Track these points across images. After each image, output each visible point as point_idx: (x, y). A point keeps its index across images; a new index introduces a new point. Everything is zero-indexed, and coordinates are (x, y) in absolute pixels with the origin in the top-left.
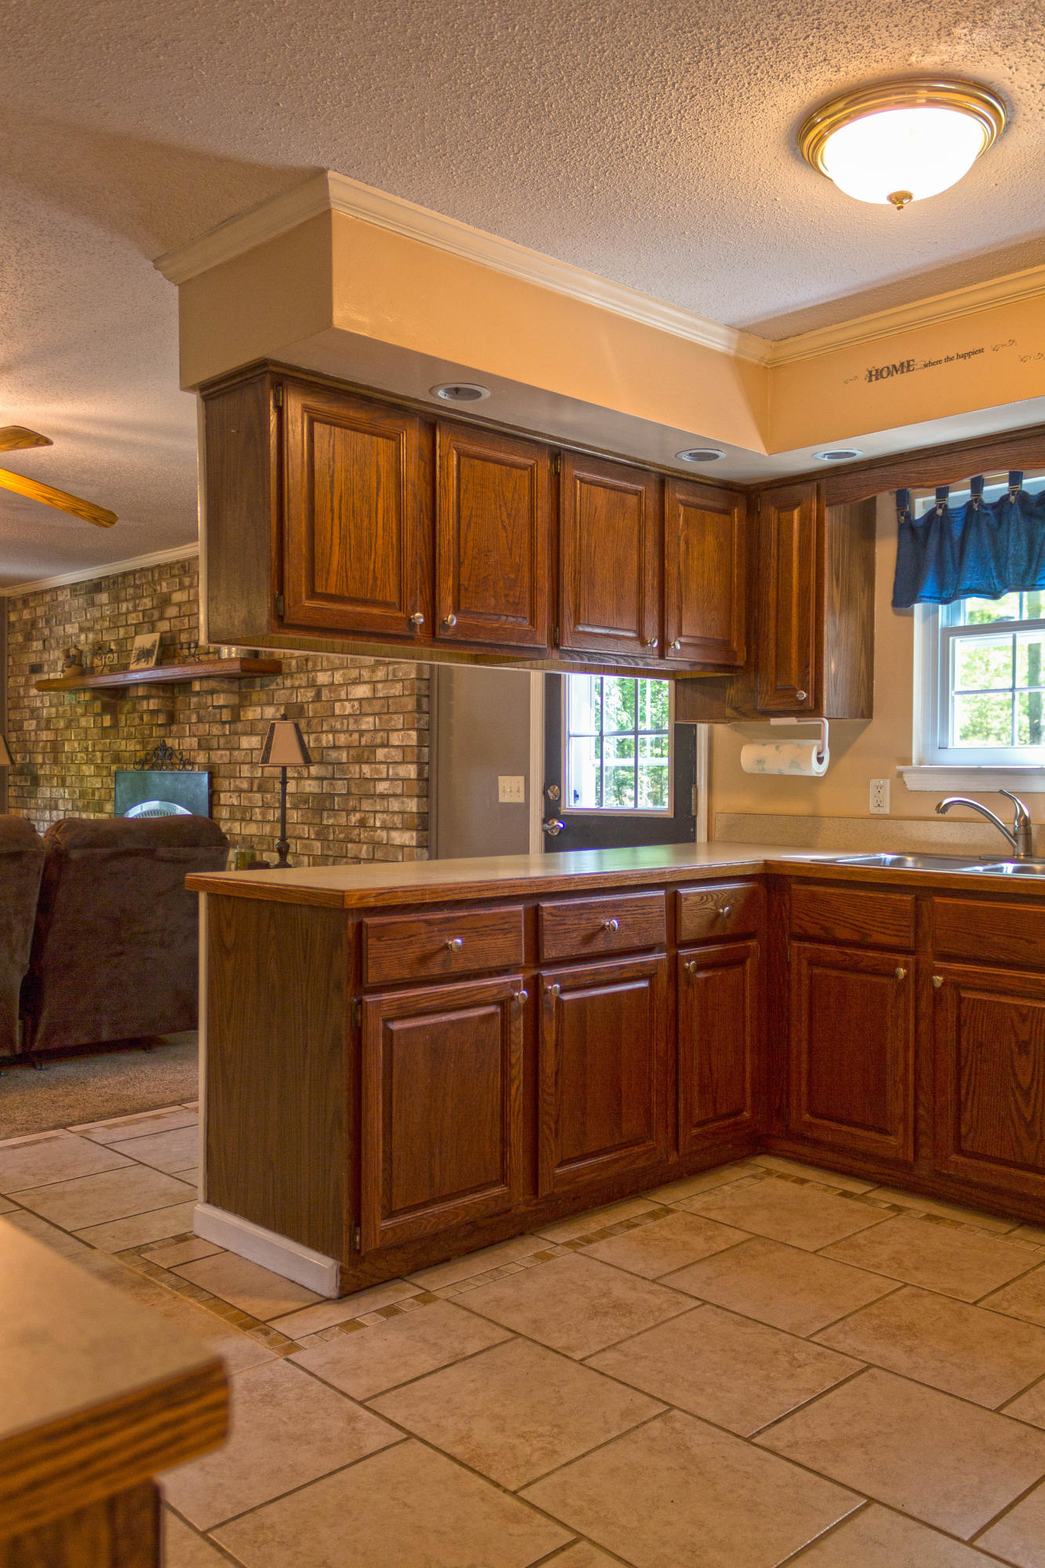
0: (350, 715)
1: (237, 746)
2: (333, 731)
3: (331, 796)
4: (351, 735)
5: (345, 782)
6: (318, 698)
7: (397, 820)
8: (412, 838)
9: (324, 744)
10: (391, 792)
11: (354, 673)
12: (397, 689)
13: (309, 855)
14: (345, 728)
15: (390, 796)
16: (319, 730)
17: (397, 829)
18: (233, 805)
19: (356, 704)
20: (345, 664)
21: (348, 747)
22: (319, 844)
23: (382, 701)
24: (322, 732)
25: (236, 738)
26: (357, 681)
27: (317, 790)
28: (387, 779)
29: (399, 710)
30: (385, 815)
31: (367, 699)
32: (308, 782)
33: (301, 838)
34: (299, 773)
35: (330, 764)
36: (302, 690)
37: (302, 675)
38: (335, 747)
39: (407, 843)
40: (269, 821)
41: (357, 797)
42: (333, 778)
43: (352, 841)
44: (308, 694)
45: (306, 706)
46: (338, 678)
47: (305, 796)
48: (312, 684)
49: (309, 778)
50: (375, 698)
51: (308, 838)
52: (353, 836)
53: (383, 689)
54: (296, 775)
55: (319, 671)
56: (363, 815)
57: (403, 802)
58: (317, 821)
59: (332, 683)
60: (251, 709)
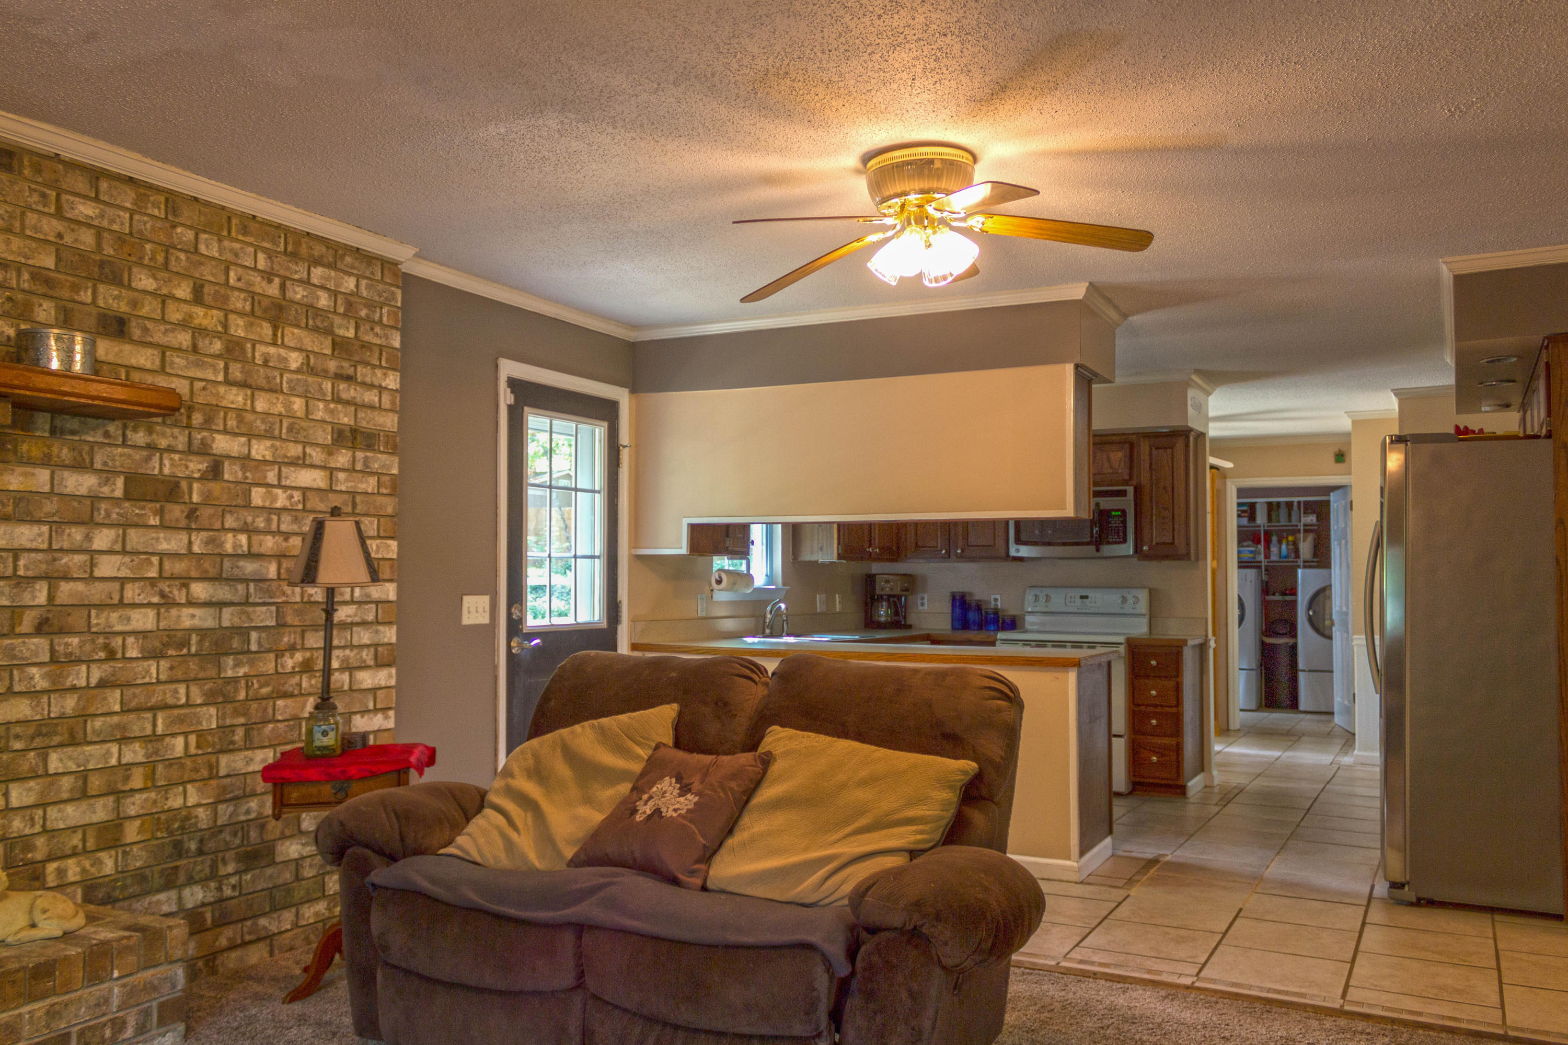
0: (284, 509)
2: (247, 529)
3: (243, 632)
4: (286, 539)
5: (273, 608)
6: (215, 471)
7: (367, 656)
8: (390, 676)
9: (229, 548)
10: (357, 619)
11: (295, 450)
12: (370, 484)
13: (186, 734)
14: (274, 527)
15: (358, 624)
16: (218, 525)
17: (367, 667)
19: (297, 496)
20: (277, 432)
21: (280, 557)
22: (213, 710)
23: (346, 497)
26: (301, 462)
27: (210, 623)
28: (352, 602)
29: (372, 511)
30: (347, 652)
31: (318, 490)
32: (187, 611)
33: (166, 707)
34: (162, 595)
36: (176, 457)
37: (176, 431)
38: (251, 555)
39: (383, 683)
40: (74, 688)
41: (299, 629)
42: (247, 603)
43: (286, 695)
44: (192, 466)
45: (184, 485)
46: (260, 450)
47: (179, 634)
48: (203, 451)
49: (191, 603)
50: (331, 490)
51: (187, 705)
52: (288, 688)
53: (346, 480)
54: (156, 600)
55: (218, 432)
56: (308, 654)
57: (377, 632)
58: (212, 672)
59: (248, 457)
60: (19, 470)
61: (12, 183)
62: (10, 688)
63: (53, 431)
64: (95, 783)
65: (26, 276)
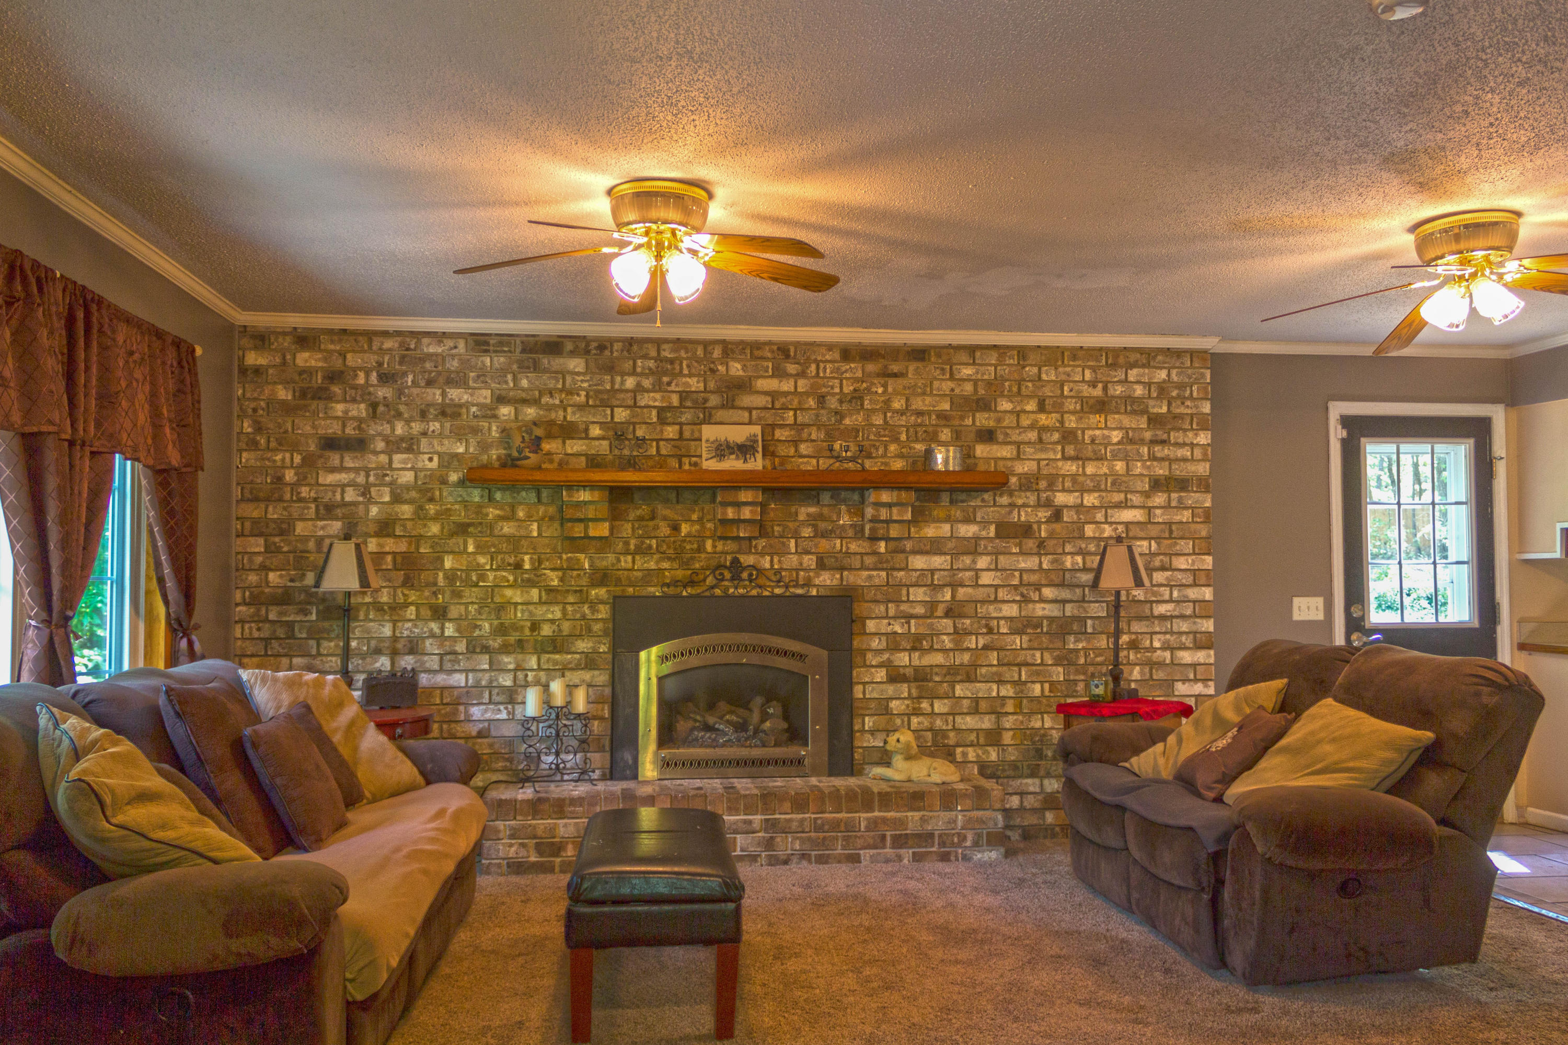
0: (1110, 538)
1: (903, 565)
2: (1080, 552)
3: (1082, 620)
5: (1104, 605)
6: (1057, 515)
7: (1187, 640)
8: (1209, 656)
9: (1068, 565)
10: (1176, 613)
11: (1118, 497)
12: (1186, 516)
13: (1042, 683)
15: (1177, 617)
16: (1060, 551)
17: (1186, 648)
18: (895, 633)
19: (1121, 528)
20: (1103, 487)
22: (1060, 669)
23: (1163, 526)
24: (1064, 553)
25: (902, 556)
26: (1124, 505)
28: (1171, 601)
29: (1187, 535)
30: (1168, 636)
31: (1138, 523)
32: (1038, 606)
33: (1027, 664)
34: (1022, 595)
35: (1078, 586)
36: (1029, 510)
37: (1028, 494)
38: (1086, 569)
39: (1202, 661)
40: (968, 649)
42: (1083, 601)
44: (1040, 514)
45: (1035, 527)
46: (1090, 500)
47: (1033, 620)
48: (1048, 504)
49: (1042, 600)
50: (1150, 522)
51: (1041, 664)
53: (1163, 514)
54: (1018, 598)
55: (1059, 491)
56: (1133, 637)
57: (1195, 623)
58: (1058, 645)
59: (1082, 505)
60: (933, 525)
61: (925, 367)
62: (932, 647)
63: (951, 502)
64: (983, 705)
65: (934, 417)
